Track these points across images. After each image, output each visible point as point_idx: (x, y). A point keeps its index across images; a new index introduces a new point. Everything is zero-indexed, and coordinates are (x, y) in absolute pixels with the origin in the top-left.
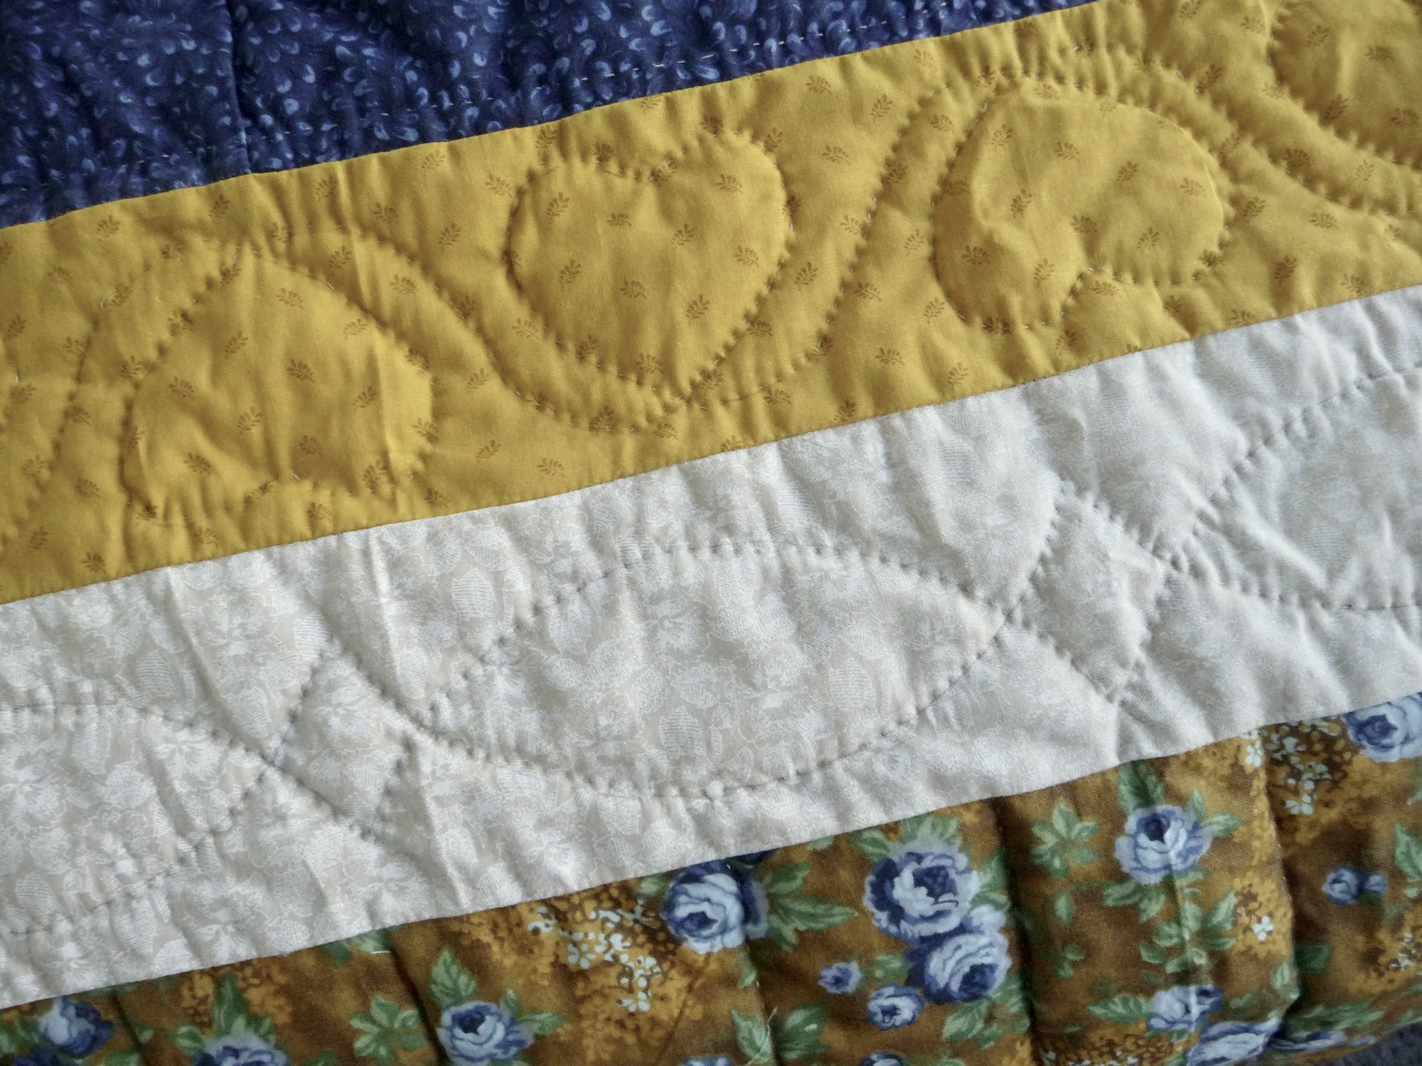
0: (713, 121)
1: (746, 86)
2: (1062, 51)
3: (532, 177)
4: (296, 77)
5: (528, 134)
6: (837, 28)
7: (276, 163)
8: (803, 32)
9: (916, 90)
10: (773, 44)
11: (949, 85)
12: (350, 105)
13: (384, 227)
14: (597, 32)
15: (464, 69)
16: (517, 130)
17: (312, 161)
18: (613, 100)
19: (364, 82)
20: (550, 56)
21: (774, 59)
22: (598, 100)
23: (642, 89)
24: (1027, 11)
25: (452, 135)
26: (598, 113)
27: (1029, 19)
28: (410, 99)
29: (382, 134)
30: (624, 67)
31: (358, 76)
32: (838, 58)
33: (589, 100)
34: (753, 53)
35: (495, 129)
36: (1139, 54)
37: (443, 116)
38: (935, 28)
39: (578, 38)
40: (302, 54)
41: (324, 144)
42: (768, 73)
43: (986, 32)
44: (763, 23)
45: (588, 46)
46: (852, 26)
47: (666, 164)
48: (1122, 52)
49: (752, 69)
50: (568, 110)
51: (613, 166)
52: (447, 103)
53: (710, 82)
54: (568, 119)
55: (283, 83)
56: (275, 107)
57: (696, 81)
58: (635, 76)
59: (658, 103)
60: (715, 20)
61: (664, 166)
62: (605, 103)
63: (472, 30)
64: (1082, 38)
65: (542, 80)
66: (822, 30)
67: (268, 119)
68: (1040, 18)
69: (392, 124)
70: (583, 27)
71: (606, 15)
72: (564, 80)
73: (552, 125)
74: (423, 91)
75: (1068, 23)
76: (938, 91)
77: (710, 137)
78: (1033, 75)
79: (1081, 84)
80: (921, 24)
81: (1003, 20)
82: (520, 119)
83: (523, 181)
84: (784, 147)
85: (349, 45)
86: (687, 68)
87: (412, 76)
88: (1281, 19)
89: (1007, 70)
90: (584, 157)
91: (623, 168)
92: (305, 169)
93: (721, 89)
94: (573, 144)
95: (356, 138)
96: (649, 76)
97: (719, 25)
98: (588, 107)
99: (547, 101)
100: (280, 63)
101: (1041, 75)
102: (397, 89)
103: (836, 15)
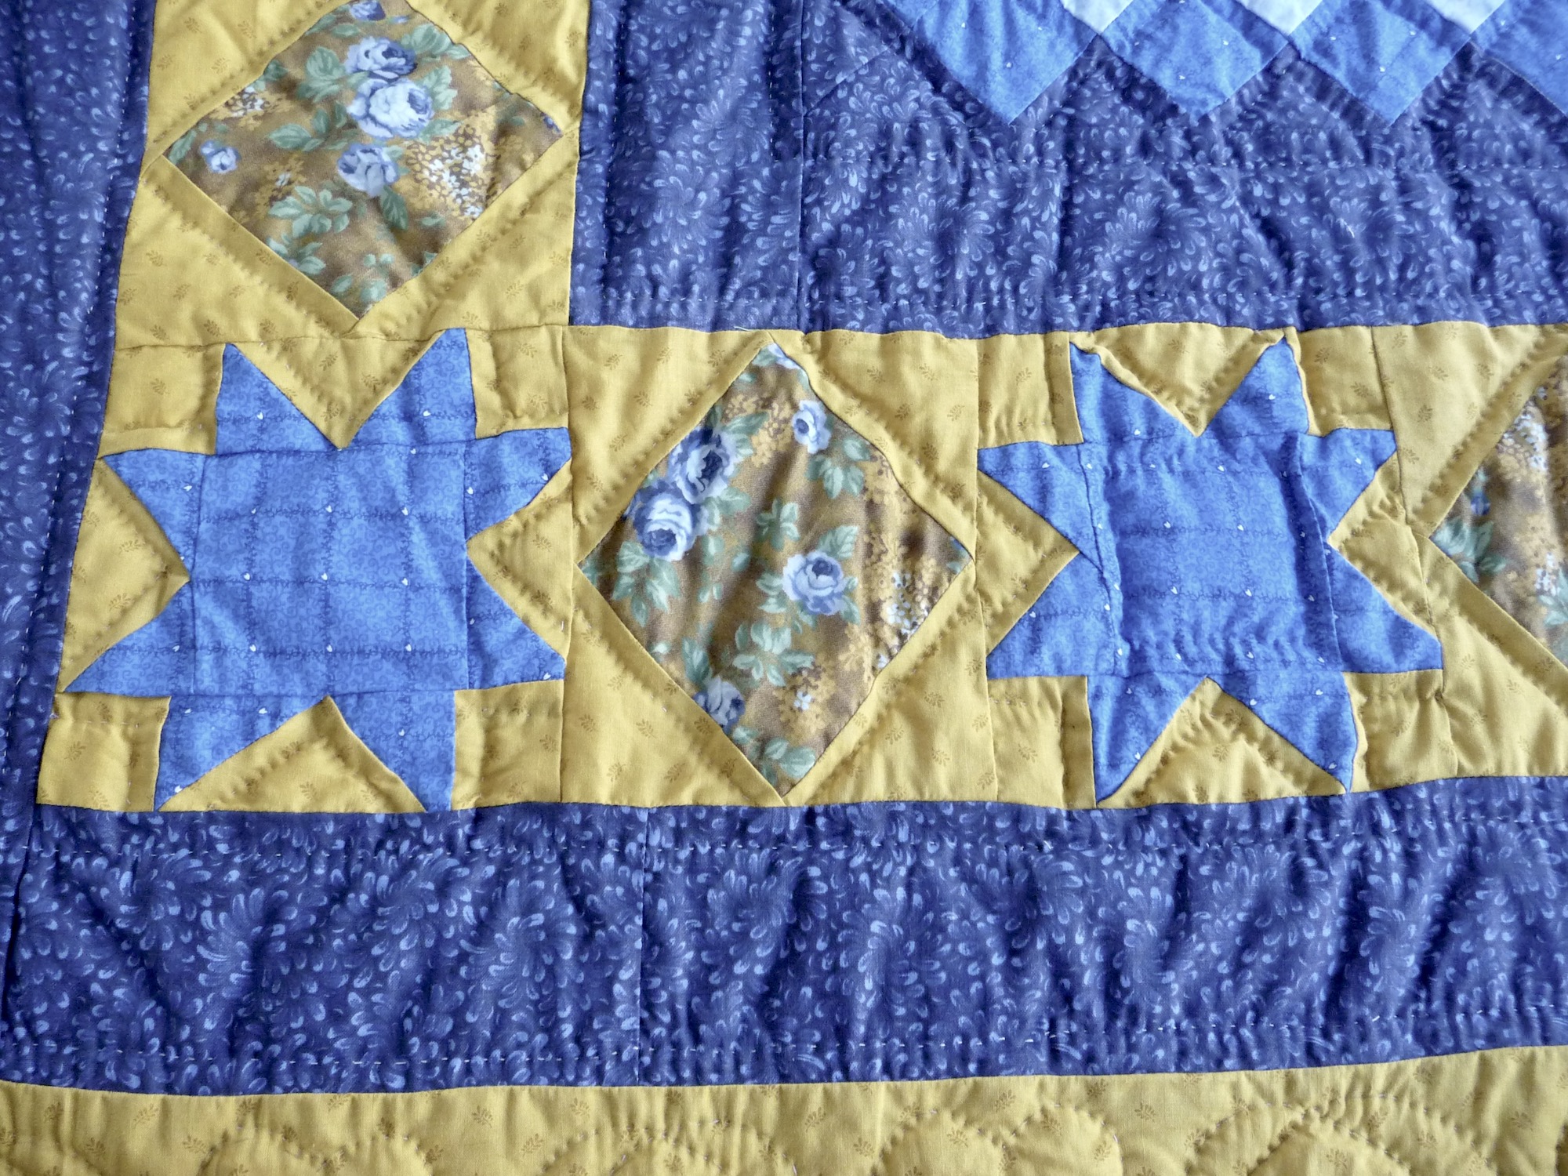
0: (388, 1125)
1: (423, 1101)
2: (702, 1123)
3: (225, 1137)
4: (52, 1001)
5: (230, 1104)
6: (516, 1058)
7: (17, 1075)
8: (487, 1054)
9: (566, 1133)
10: (457, 1064)
11: (598, 1132)
12: (91, 1038)
13: (93, 1157)
14: (309, 1029)
15: (193, 1034)
16: (222, 1098)
17: (46, 1082)
18: (308, 1090)
19: (108, 1021)
20: (268, 1041)
21: (454, 1078)
22: (296, 1088)
23: (333, 1085)
24: (680, 1081)
25: (169, 1089)
26: (292, 1097)
27: (679, 1089)
28: (143, 1045)
29: (111, 1074)
30: (327, 1060)
31: (105, 1015)
32: (507, 1088)
33: (290, 1084)
34: (437, 1069)
35: (205, 1094)
36: (767, 1141)
37: (168, 1068)
38: (599, 1076)
39: (292, 1032)
40: (63, 981)
41: (61, 1069)
42: (446, 1092)
43: (640, 1092)
44: (453, 1046)
45: (300, 1039)
46: (531, 1056)
47: (338, 1155)
48: (752, 1138)
49: (434, 1085)
50: (269, 1089)
51: (294, 1148)
52: (173, 1057)
53: (394, 1091)
54: (266, 1097)
55: (40, 1004)
56: (29, 1023)
57: (382, 1088)
58: (333, 1071)
59: (345, 1100)
60: (413, 1034)
61: (336, 1156)
62: (302, 1091)
63: (209, 999)
64: (723, 1114)
65: (256, 1054)
66: (504, 1056)
67: (21, 1032)
68: (688, 1091)
69: (121, 1065)
70: (297, 1024)
71: (320, 1016)
72: (273, 1062)
73: (253, 1098)
74: (156, 1042)
75: (714, 1099)
76: (585, 1137)
77: (382, 1138)
78: (671, 1140)
79: (709, 1157)
80: (588, 1072)
81: (658, 1084)
82: (228, 1088)
83: (218, 1142)
84: (442, 1164)
85: (103, 983)
86: (380, 1071)
87: (150, 1024)
88: (894, 1141)
89: (650, 1130)
90: (273, 1131)
91: (302, 1149)
92: (40, 1088)
93: (400, 1099)
94: (265, 1120)
95: (88, 1069)
96: (344, 1075)
97: (415, 1040)
98: (287, 1090)
99: (257, 1074)
100: (42, 986)
101: (678, 1142)
102: (134, 1034)
103: (519, 1046)
